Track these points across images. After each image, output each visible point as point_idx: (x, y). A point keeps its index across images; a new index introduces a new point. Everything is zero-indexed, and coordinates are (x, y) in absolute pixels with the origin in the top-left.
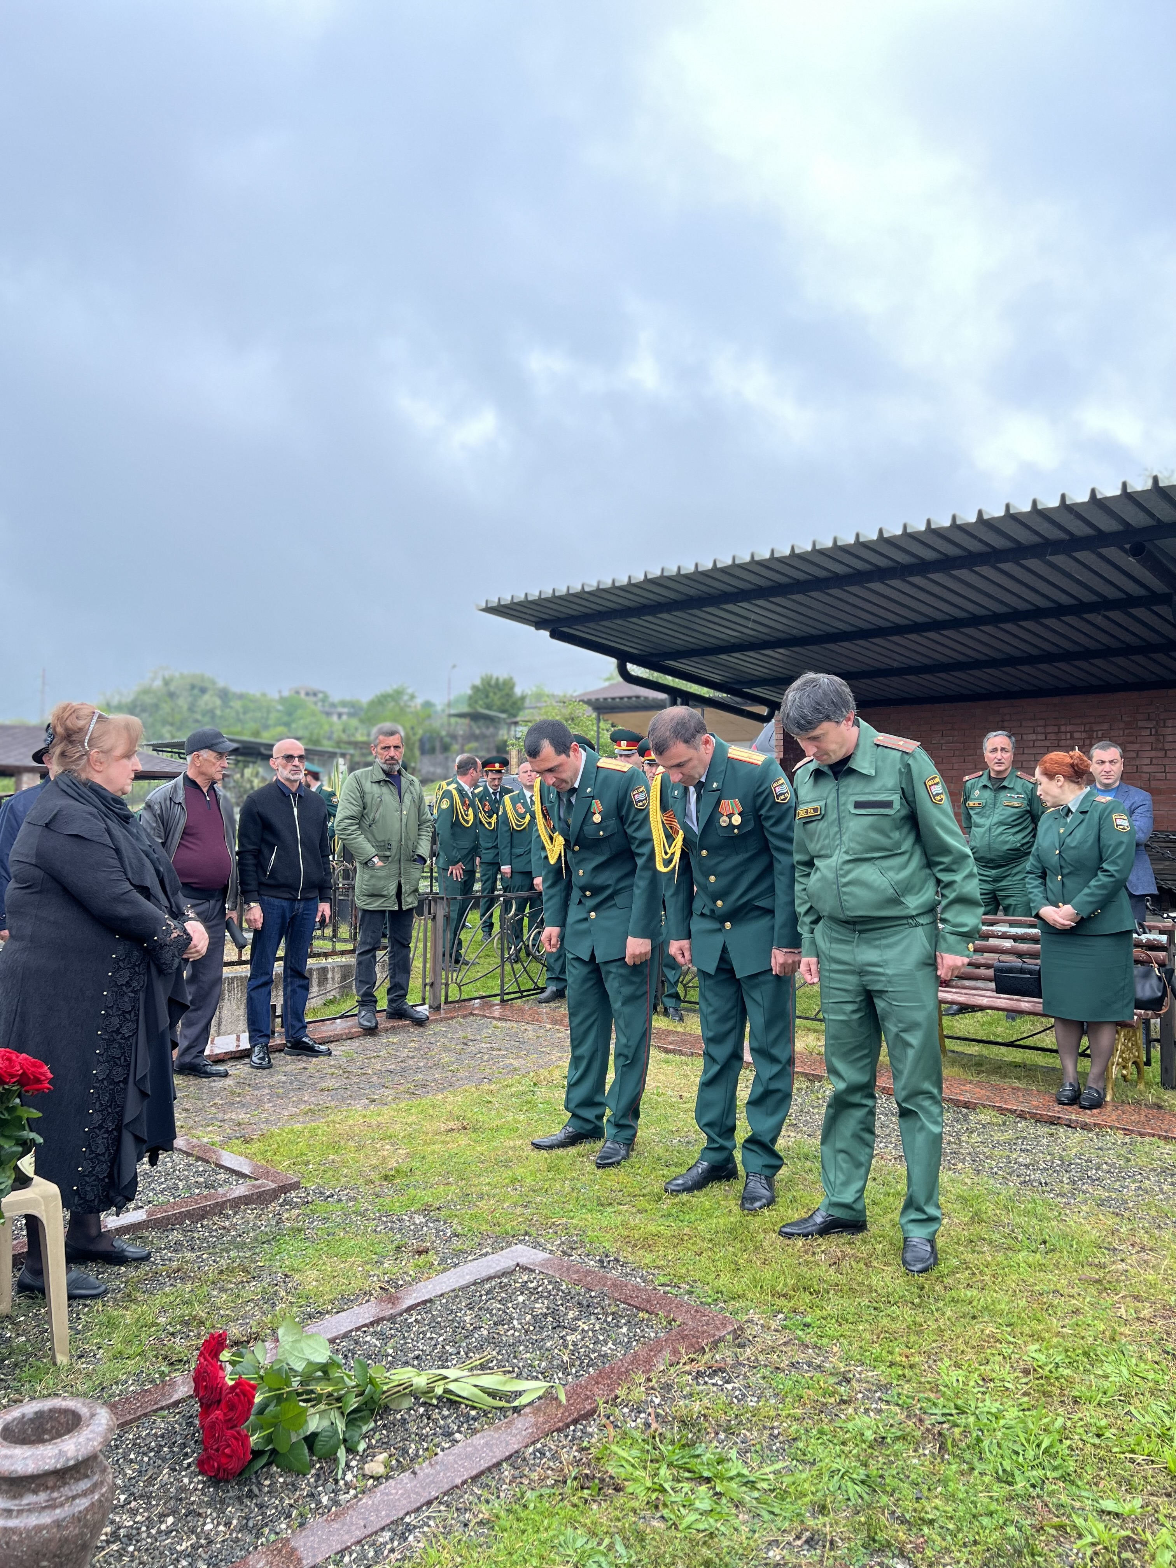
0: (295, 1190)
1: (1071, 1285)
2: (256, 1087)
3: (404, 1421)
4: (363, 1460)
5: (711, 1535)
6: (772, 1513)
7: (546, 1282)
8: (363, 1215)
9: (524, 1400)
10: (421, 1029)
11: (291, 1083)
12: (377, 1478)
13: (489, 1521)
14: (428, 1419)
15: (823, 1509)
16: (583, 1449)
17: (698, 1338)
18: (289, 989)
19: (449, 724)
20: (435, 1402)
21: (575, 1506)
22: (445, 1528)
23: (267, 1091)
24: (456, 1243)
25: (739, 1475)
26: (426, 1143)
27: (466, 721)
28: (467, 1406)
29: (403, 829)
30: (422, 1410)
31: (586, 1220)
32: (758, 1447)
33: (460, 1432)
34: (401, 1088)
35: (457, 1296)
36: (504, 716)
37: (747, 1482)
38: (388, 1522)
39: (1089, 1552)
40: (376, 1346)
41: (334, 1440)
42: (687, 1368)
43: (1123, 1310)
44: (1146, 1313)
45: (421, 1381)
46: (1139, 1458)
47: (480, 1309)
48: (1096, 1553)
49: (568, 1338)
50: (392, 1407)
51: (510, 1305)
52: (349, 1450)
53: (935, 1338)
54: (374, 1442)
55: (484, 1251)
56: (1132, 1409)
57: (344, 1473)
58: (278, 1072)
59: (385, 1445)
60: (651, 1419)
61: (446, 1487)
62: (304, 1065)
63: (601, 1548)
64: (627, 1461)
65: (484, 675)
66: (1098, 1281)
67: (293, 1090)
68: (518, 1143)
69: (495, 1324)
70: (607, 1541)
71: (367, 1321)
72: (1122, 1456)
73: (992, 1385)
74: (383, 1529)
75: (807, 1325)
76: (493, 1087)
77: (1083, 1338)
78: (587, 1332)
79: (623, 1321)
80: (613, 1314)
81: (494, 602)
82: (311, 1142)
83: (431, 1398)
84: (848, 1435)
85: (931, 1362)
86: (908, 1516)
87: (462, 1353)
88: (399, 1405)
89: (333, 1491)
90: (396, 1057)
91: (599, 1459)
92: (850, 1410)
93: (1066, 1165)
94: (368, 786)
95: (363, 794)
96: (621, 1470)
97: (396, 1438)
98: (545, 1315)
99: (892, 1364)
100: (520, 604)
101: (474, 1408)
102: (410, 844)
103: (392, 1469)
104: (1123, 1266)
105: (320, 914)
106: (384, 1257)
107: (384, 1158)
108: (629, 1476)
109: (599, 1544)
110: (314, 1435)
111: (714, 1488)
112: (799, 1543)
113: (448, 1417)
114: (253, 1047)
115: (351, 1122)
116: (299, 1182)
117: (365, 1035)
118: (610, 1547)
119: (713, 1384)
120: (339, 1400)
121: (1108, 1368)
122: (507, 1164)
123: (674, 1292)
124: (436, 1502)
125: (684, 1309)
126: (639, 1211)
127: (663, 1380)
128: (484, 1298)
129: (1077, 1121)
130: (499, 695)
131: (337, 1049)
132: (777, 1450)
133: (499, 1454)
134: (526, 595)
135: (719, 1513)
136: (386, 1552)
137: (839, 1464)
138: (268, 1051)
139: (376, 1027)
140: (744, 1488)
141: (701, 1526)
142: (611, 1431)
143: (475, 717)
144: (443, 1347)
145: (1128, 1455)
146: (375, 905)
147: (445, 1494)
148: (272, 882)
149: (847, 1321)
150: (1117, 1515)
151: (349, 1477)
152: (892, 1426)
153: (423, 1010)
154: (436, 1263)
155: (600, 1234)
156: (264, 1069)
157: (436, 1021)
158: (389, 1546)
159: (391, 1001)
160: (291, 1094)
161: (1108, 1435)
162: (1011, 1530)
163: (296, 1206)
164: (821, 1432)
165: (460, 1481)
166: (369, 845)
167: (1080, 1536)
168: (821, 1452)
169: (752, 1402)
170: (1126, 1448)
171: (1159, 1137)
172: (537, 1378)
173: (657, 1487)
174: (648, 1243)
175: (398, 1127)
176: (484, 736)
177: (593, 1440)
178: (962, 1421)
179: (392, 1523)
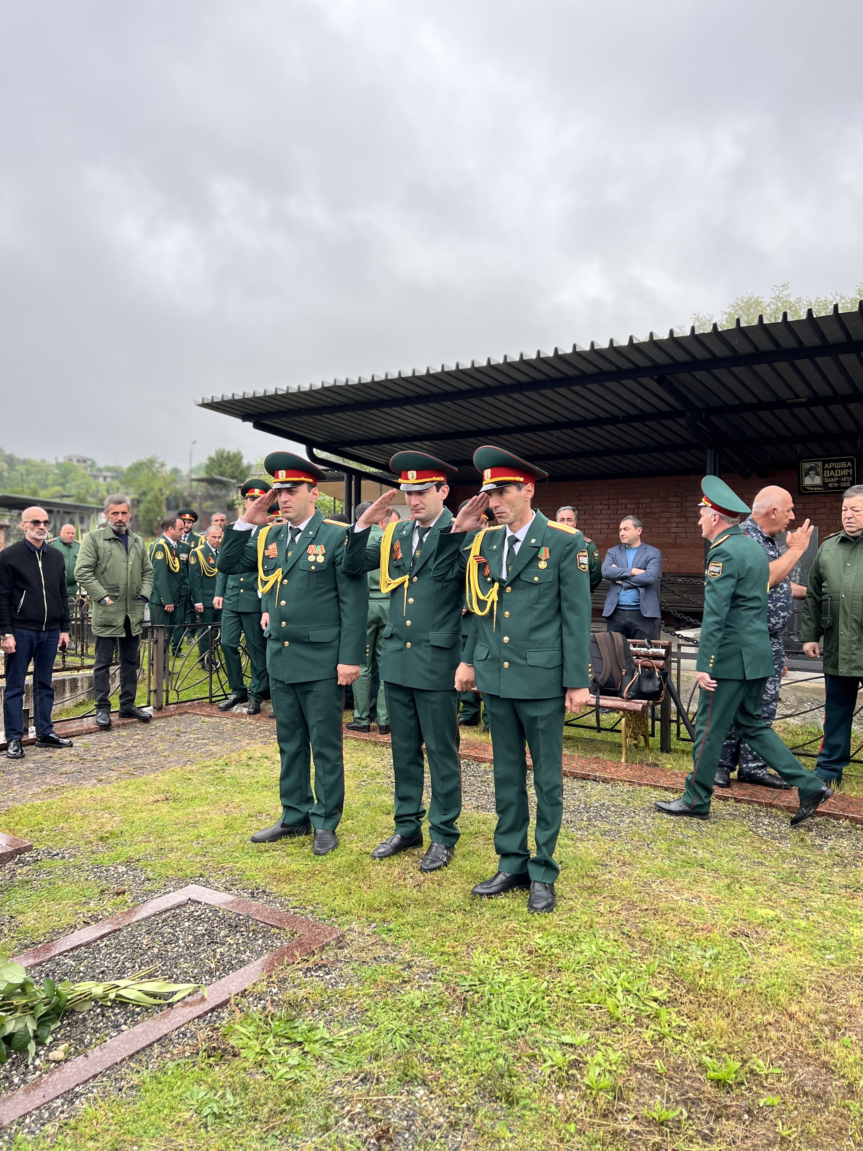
0: (28, 851)
1: (572, 890)
2: (10, 773)
3: (84, 1019)
4: (49, 1050)
5: (296, 1082)
6: (342, 1062)
7: (208, 911)
8: (79, 868)
9: (176, 998)
10: (146, 725)
11: (38, 769)
12: (58, 1062)
13: (137, 1086)
14: (103, 1016)
15: (376, 1057)
16: (215, 1029)
17: (310, 944)
18: (38, 698)
19: (191, 487)
20: (109, 1004)
21: (202, 1069)
22: (104, 1093)
23: (17, 776)
24: (148, 886)
25: (322, 1038)
26: (136, 812)
27: (204, 484)
28: (133, 1005)
29: (129, 576)
30: (99, 1010)
31: (247, 863)
32: (340, 1018)
33: (125, 1023)
34: (123, 770)
35: (139, 925)
36: (234, 481)
37: (328, 1043)
38: (62, 1092)
39: (548, 1071)
40: (72, 966)
41: (27, 1037)
42: (300, 966)
43: (602, 907)
44: (617, 907)
45: (98, 990)
46: (592, 1006)
47: (155, 934)
48: (553, 1072)
49: (218, 950)
50: (77, 1010)
51: (178, 929)
52: (38, 1044)
53: (475, 933)
54: (59, 1036)
55: (168, 890)
56: (594, 972)
57: (34, 1060)
58: (28, 760)
59: (67, 1037)
60: (268, 1004)
61: (109, 1064)
62: (50, 754)
63: (216, 1098)
64: (245, 1035)
65: (218, 449)
66: (590, 888)
67: (39, 774)
68: (206, 809)
69: (165, 944)
70: (220, 1093)
71: (68, 948)
72: (582, 1005)
73: (507, 963)
74: (57, 1097)
75: (390, 930)
76: (194, 768)
77: (572, 927)
78: (233, 945)
79: (260, 936)
80: (254, 931)
81: (208, 400)
82: (47, 814)
83: (107, 1001)
84: (404, 1004)
85: (469, 950)
86: (432, 1057)
87: (137, 967)
88: (81, 1008)
89: (23, 1073)
90: (123, 746)
91: (225, 1035)
92: (409, 987)
93: (587, 808)
94: (101, 543)
95: (97, 549)
96: (241, 1041)
97: (76, 1033)
98: (204, 935)
99: (443, 953)
100: (228, 402)
101: (139, 1006)
102: (135, 587)
103: (70, 1054)
104: (609, 876)
105: (61, 641)
106: (90, 899)
107: (102, 824)
108: (245, 1045)
109: (215, 1095)
110: (12, 1035)
111: (303, 1049)
112: (356, 1081)
113: (118, 1014)
114: (9, 742)
115: (80, 797)
116: (31, 846)
117: (101, 730)
118: (223, 1096)
119: (317, 976)
120: (32, 1008)
121: (584, 946)
122: (195, 825)
123: (301, 912)
124: (100, 1075)
125: (304, 924)
126: (288, 855)
127: (281, 976)
128: (160, 925)
129: (600, 777)
130: (230, 464)
131: (77, 742)
132: (353, 1019)
133: (152, 1038)
134: (233, 395)
135: (304, 1066)
136: (58, 1113)
137: (394, 1025)
138: (21, 744)
139: (110, 724)
140: (325, 1047)
141: (289, 1076)
142: (238, 1014)
143: (211, 481)
144: (123, 963)
145: (586, 1004)
146: (107, 633)
147: (107, 1069)
148: (22, 618)
149: (418, 925)
150: (571, 1045)
151: (37, 1062)
152: (434, 996)
153: (148, 711)
154: (130, 901)
155: (255, 873)
156: (17, 758)
157: (158, 718)
158: (60, 1109)
159: (122, 705)
160: (37, 777)
161: (575, 991)
162: (500, 1061)
163: (28, 864)
164: (385, 1004)
165: (120, 1059)
166: (102, 588)
167: (545, 1061)
168: (383, 1018)
169: (341, 987)
170: (585, 1000)
171: (651, 786)
172: (189, 981)
173: (263, 1051)
174: (289, 878)
175: (116, 800)
176: (218, 497)
177: (224, 1022)
178: (480, 989)
179: (65, 1092)
